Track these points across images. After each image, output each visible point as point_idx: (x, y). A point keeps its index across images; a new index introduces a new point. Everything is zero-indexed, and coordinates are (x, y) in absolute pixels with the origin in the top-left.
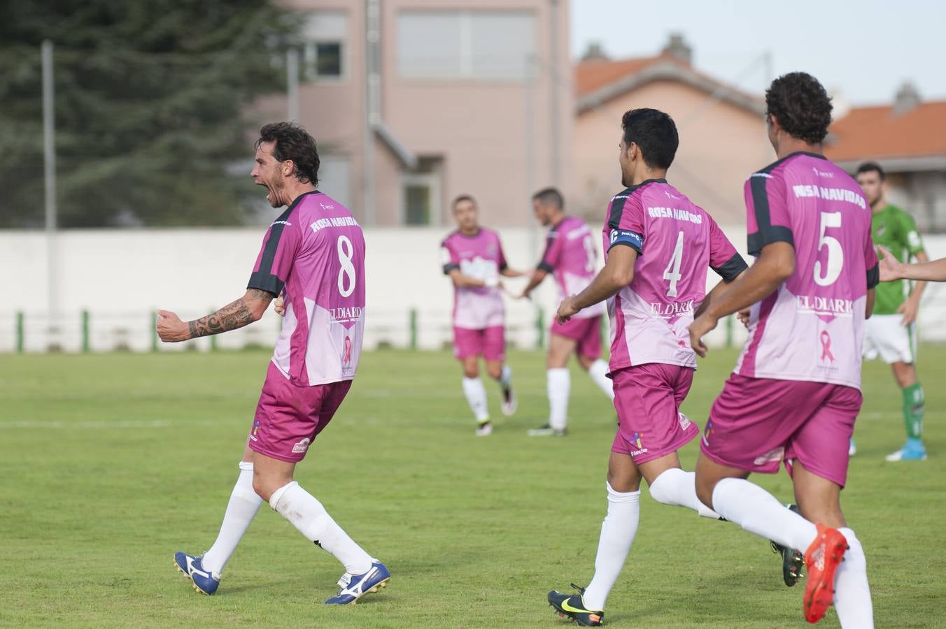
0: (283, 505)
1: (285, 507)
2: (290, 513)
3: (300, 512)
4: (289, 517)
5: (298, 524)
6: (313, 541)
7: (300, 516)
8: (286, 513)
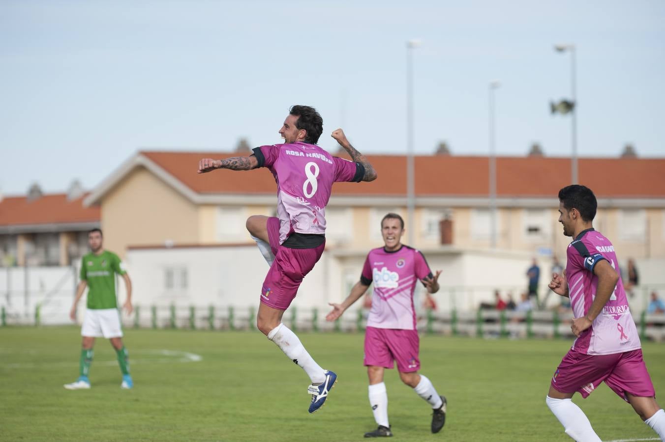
0: (279, 337)
1: (279, 338)
2: (282, 342)
3: (288, 342)
4: (280, 344)
5: (285, 349)
6: (293, 359)
7: (288, 344)
8: (279, 342)
